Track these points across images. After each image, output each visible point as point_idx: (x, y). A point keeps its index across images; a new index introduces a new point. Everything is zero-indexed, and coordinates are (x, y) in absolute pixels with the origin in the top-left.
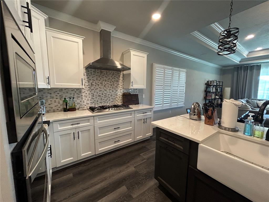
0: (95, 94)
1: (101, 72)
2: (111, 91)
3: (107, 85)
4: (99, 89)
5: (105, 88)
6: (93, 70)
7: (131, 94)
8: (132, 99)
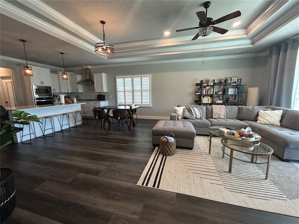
1: (89, 86)
5: (91, 92)
7: (102, 95)
8: (101, 97)
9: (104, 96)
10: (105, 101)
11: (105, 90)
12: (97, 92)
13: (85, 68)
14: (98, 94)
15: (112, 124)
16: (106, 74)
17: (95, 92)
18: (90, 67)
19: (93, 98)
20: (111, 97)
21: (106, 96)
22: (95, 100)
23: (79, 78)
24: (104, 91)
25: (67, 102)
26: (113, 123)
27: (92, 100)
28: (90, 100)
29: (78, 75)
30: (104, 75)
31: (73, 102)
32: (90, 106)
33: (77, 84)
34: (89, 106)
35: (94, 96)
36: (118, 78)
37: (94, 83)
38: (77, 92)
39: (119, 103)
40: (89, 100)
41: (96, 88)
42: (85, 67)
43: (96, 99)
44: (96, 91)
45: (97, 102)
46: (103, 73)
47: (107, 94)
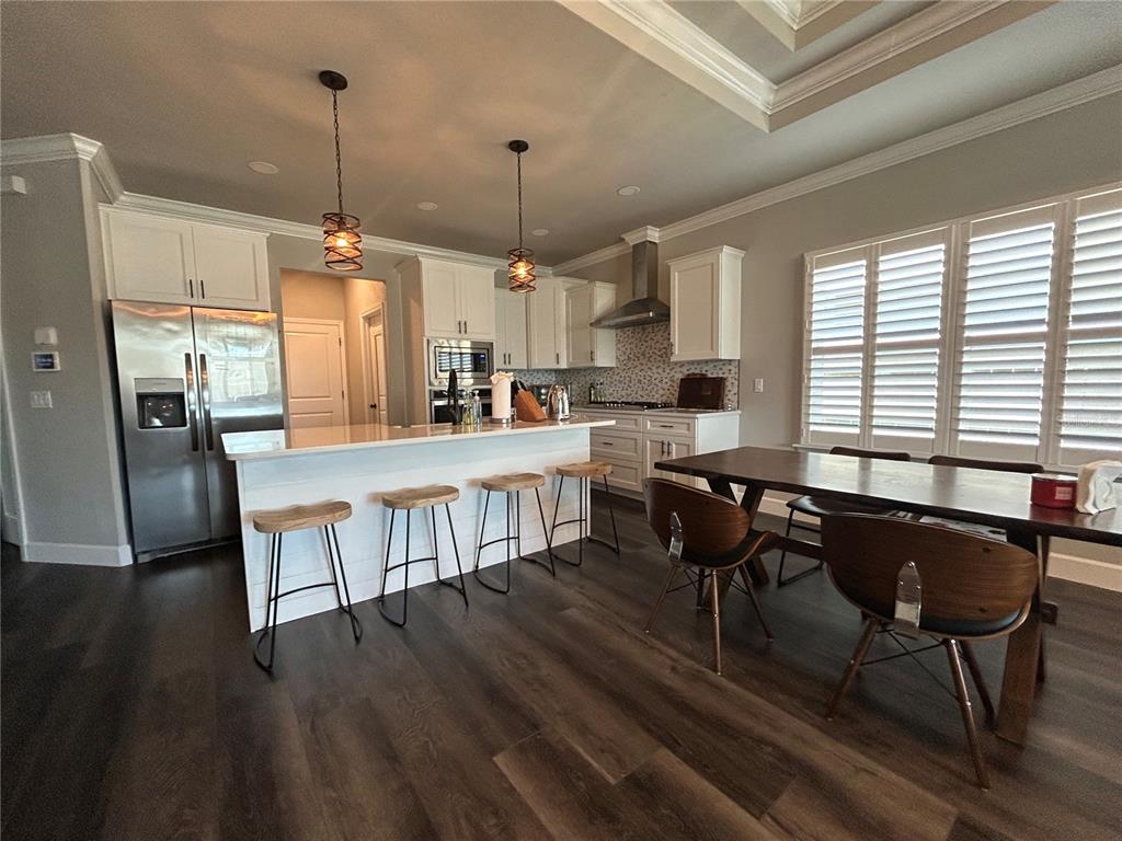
0: (634, 376)
1: (644, 329)
2: (660, 371)
3: (654, 356)
4: (639, 367)
5: (650, 365)
6: (631, 329)
7: (710, 376)
8: (701, 392)
9: (719, 384)
10: (721, 414)
11: (729, 347)
12: (682, 364)
13: (634, 246)
14: (685, 371)
15: (773, 583)
16: (742, 254)
17: (673, 359)
18: (654, 234)
19: (661, 392)
20: (760, 387)
21: (728, 383)
22: (666, 405)
23: (604, 297)
24: (723, 355)
25: (522, 416)
26: (781, 584)
27: (651, 406)
28: (641, 404)
29: (598, 284)
30: (729, 261)
31: (552, 416)
32: (639, 436)
33: (591, 324)
34: (634, 435)
35: (664, 384)
36: (823, 263)
37: (668, 316)
38: (589, 364)
39: (812, 428)
40: (636, 404)
41: (676, 338)
42: (632, 238)
43: (675, 402)
44: (678, 354)
45: (675, 417)
46: (726, 249)
47: (734, 370)
